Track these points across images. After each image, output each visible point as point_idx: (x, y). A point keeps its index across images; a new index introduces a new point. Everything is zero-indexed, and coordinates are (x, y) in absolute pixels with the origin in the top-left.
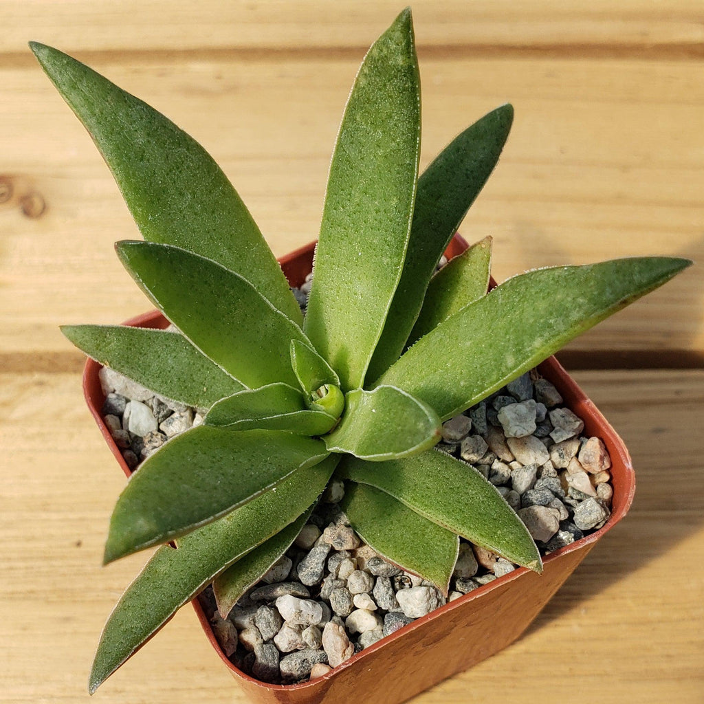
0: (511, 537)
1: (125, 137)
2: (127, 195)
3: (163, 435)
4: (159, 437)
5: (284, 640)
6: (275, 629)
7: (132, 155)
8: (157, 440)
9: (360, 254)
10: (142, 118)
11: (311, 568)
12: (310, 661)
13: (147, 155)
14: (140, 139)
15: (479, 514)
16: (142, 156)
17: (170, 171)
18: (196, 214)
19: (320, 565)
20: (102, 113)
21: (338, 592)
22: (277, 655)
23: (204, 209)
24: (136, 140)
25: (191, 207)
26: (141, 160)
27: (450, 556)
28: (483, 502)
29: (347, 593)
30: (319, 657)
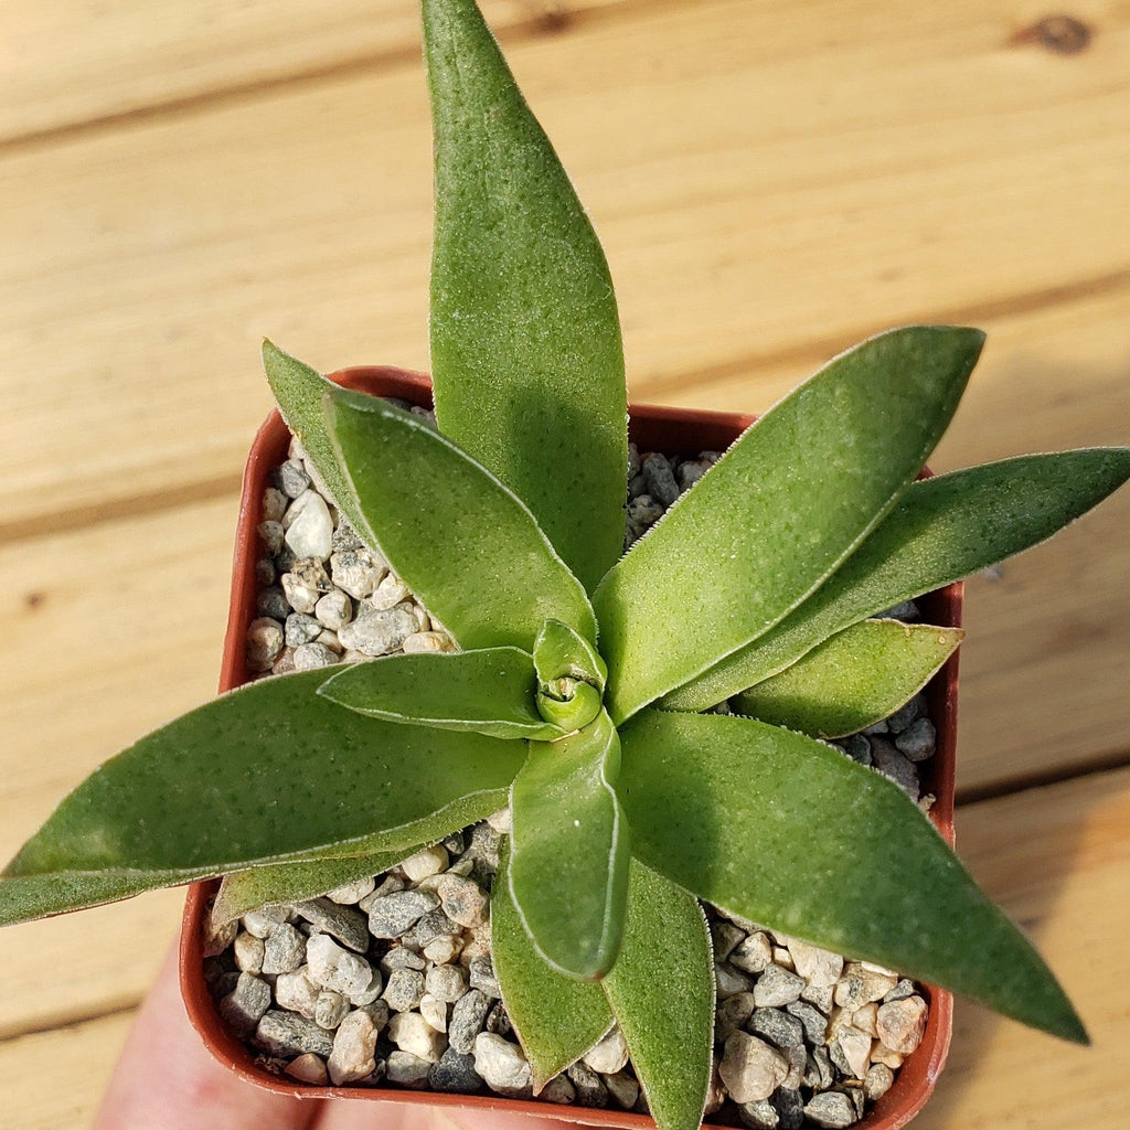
0: (679, 1081)
1: (484, 184)
2: (437, 266)
3: (325, 575)
4: (318, 575)
5: (290, 991)
6: (287, 968)
7: (478, 214)
8: (311, 578)
9: (733, 557)
10: (527, 168)
11: (392, 917)
12: (304, 1043)
13: (503, 225)
14: (505, 197)
15: (664, 1014)
16: (495, 223)
17: (529, 264)
18: (535, 340)
19: (407, 921)
20: (468, 127)
21: (407, 975)
22: (265, 1003)
23: (551, 340)
24: (498, 197)
25: (532, 327)
26: (490, 228)
27: (583, 1039)
28: (681, 998)
29: (420, 983)
30: (319, 1045)
